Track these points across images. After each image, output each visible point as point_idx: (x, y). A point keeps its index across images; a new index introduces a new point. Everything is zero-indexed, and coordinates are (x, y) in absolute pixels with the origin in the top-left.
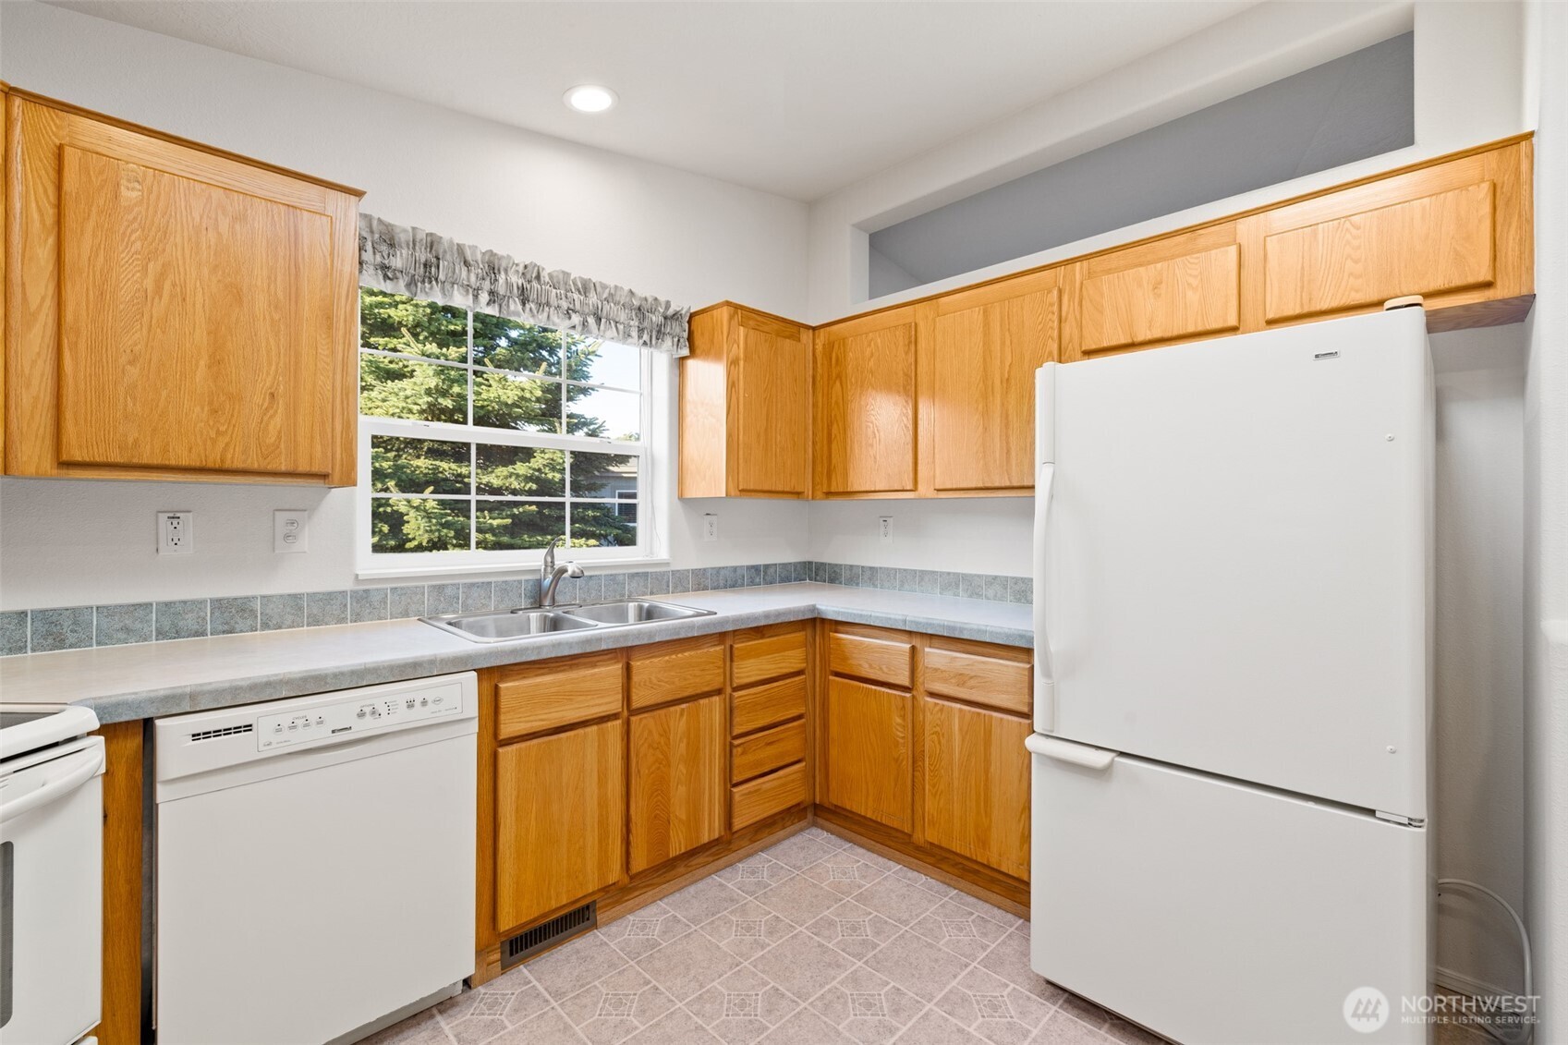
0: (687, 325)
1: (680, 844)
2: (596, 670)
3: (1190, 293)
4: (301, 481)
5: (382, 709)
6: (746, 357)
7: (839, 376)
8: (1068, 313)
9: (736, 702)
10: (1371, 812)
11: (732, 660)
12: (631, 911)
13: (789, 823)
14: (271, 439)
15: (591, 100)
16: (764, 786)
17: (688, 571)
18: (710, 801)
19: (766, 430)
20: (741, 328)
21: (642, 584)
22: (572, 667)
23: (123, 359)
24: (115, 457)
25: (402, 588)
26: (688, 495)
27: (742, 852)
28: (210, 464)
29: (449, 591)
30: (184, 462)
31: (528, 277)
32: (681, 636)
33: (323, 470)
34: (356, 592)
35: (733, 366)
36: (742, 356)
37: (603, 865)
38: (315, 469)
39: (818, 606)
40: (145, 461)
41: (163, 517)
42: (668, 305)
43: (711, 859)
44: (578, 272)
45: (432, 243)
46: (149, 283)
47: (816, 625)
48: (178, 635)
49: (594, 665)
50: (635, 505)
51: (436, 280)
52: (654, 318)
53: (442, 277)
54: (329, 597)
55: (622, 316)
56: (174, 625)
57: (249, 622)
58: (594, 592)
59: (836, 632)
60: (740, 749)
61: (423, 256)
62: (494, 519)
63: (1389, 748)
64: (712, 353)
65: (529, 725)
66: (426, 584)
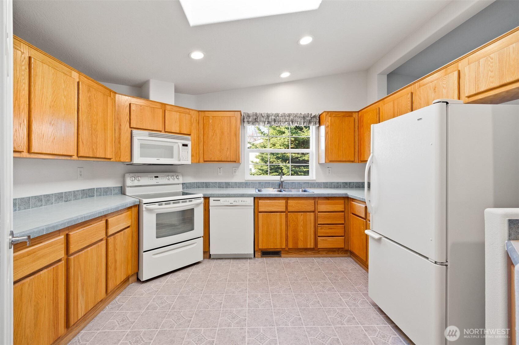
0: (318, 118)
1: (301, 246)
2: (279, 201)
3: (444, 90)
4: (232, 162)
5: (237, 201)
6: (331, 125)
7: (362, 126)
8: (414, 100)
9: (318, 215)
10: (427, 258)
11: (318, 204)
12: (290, 257)
13: (340, 253)
14: (227, 156)
15: (285, 75)
16: (328, 240)
17: (322, 183)
18: (310, 238)
19: (339, 144)
20: (329, 117)
21: (307, 185)
22: (274, 200)
23: (210, 146)
24: (209, 160)
25: (253, 182)
26: (320, 163)
27: (323, 255)
28: (220, 160)
29: (261, 184)
30: (217, 160)
31: (276, 116)
32: (301, 196)
33: (235, 160)
34: (245, 182)
35: (327, 128)
36: (330, 125)
37: (281, 243)
38: (233, 160)
39: (348, 194)
40: (212, 160)
41: (219, 168)
42: (311, 114)
43: (313, 253)
44: (287, 112)
45: (256, 114)
46: (213, 134)
47: (347, 199)
48: (220, 188)
49: (279, 200)
50: (309, 165)
51: (257, 121)
52: (308, 119)
53: (258, 121)
54: (241, 183)
55: (299, 120)
56: (220, 186)
57: (229, 186)
58: (294, 186)
59: (353, 201)
60: (320, 228)
61: (255, 117)
62: (305, 169)
63: (431, 239)
64: (323, 124)
65: (264, 210)
66: (257, 182)
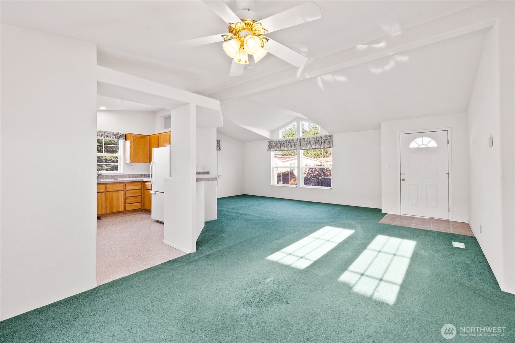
0: (125, 136)
1: (115, 210)
7: (151, 144)
9: (126, 192)
11: (126, 186)
13: (139, 212)
15: (103, 108)
16: (132, 205)
17: (127, 175)
18: (121, 205)
19: (138, 152)
20: (133, 137)
21: (117, 176)
26: (126, 163)
27: (129, 215)
35: (131, 143)
36: (133, 141)
37: (101, 211)
39: (143, 179)
42: (120, 134)
43: (123, 214)
47: (143, 182)
49: (100, 185)
50: (118, 165)
52: (118, 136)
55: (112, 136)
59: (146, 183)
60: (127, 199)
64: (128, 140)
